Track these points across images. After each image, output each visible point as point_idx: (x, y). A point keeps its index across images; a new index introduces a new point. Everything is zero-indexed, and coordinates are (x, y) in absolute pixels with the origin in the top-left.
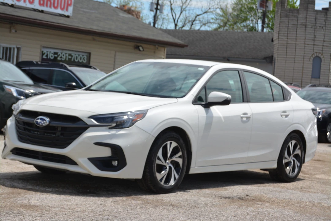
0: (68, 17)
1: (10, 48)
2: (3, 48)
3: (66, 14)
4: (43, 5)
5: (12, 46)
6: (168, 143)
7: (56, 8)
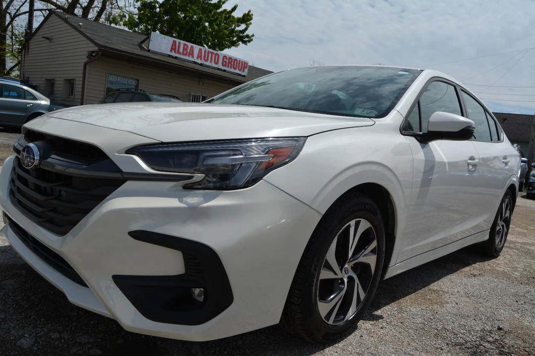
0: (244, 76)
1: (197, 96)
2: (193, 96)
3: (243, 74)
4: (225, 66)
5: (198, 94)
6: (353, 223)
7: (235, 69)
